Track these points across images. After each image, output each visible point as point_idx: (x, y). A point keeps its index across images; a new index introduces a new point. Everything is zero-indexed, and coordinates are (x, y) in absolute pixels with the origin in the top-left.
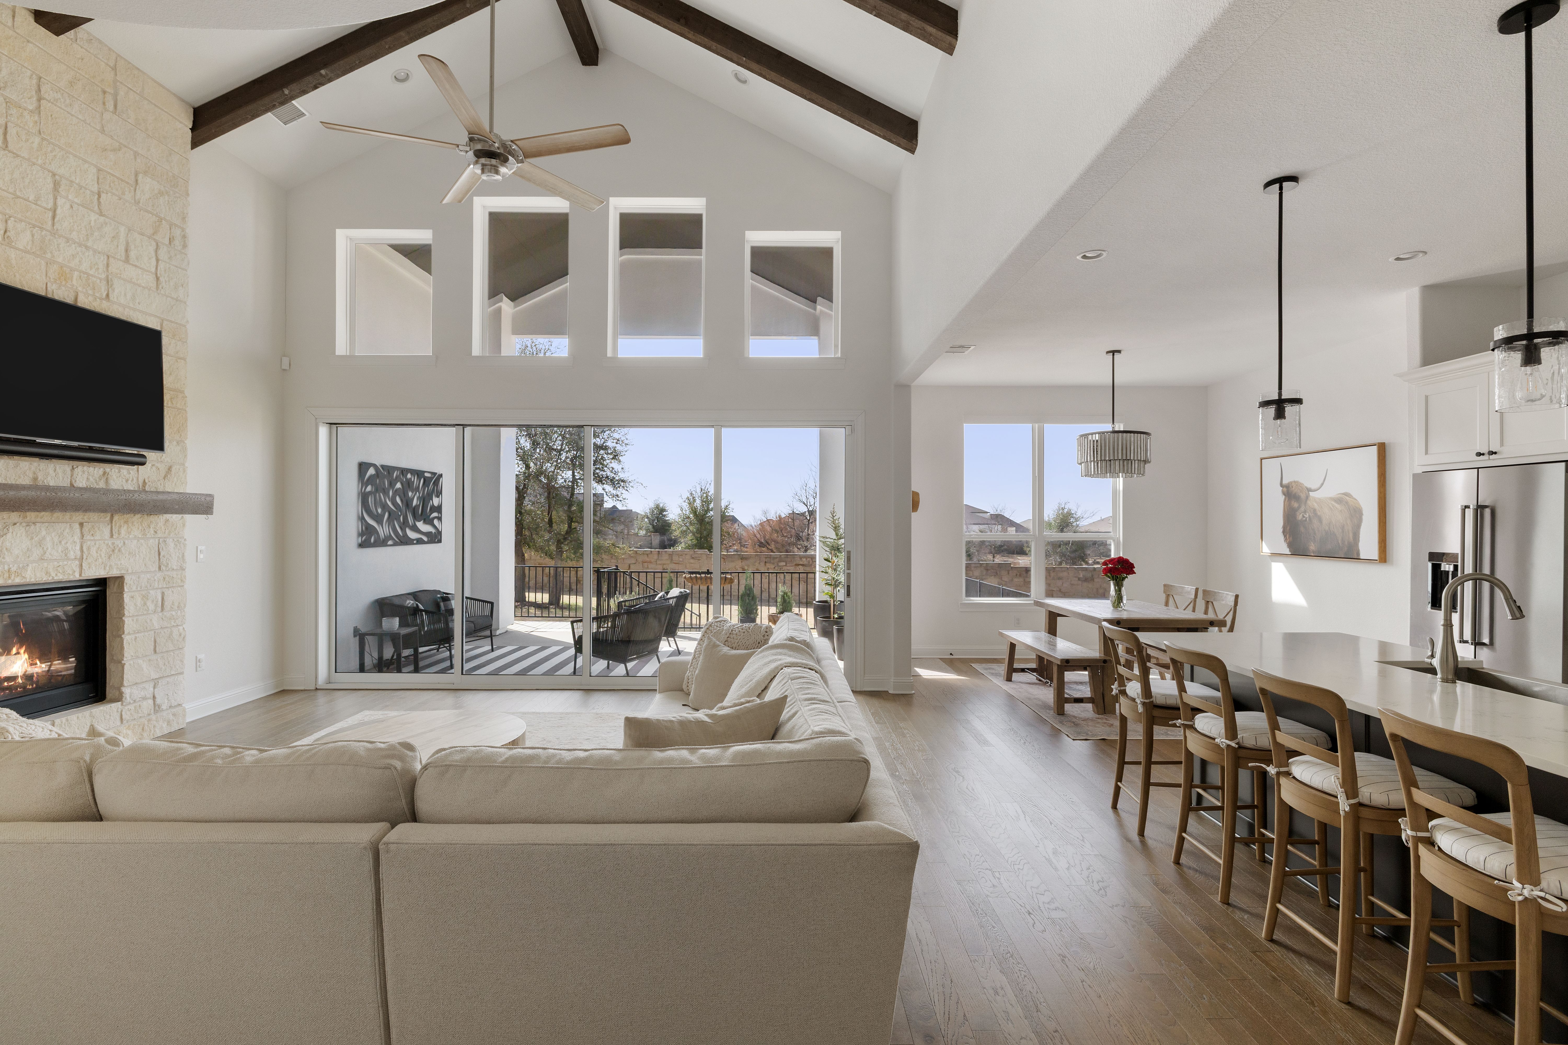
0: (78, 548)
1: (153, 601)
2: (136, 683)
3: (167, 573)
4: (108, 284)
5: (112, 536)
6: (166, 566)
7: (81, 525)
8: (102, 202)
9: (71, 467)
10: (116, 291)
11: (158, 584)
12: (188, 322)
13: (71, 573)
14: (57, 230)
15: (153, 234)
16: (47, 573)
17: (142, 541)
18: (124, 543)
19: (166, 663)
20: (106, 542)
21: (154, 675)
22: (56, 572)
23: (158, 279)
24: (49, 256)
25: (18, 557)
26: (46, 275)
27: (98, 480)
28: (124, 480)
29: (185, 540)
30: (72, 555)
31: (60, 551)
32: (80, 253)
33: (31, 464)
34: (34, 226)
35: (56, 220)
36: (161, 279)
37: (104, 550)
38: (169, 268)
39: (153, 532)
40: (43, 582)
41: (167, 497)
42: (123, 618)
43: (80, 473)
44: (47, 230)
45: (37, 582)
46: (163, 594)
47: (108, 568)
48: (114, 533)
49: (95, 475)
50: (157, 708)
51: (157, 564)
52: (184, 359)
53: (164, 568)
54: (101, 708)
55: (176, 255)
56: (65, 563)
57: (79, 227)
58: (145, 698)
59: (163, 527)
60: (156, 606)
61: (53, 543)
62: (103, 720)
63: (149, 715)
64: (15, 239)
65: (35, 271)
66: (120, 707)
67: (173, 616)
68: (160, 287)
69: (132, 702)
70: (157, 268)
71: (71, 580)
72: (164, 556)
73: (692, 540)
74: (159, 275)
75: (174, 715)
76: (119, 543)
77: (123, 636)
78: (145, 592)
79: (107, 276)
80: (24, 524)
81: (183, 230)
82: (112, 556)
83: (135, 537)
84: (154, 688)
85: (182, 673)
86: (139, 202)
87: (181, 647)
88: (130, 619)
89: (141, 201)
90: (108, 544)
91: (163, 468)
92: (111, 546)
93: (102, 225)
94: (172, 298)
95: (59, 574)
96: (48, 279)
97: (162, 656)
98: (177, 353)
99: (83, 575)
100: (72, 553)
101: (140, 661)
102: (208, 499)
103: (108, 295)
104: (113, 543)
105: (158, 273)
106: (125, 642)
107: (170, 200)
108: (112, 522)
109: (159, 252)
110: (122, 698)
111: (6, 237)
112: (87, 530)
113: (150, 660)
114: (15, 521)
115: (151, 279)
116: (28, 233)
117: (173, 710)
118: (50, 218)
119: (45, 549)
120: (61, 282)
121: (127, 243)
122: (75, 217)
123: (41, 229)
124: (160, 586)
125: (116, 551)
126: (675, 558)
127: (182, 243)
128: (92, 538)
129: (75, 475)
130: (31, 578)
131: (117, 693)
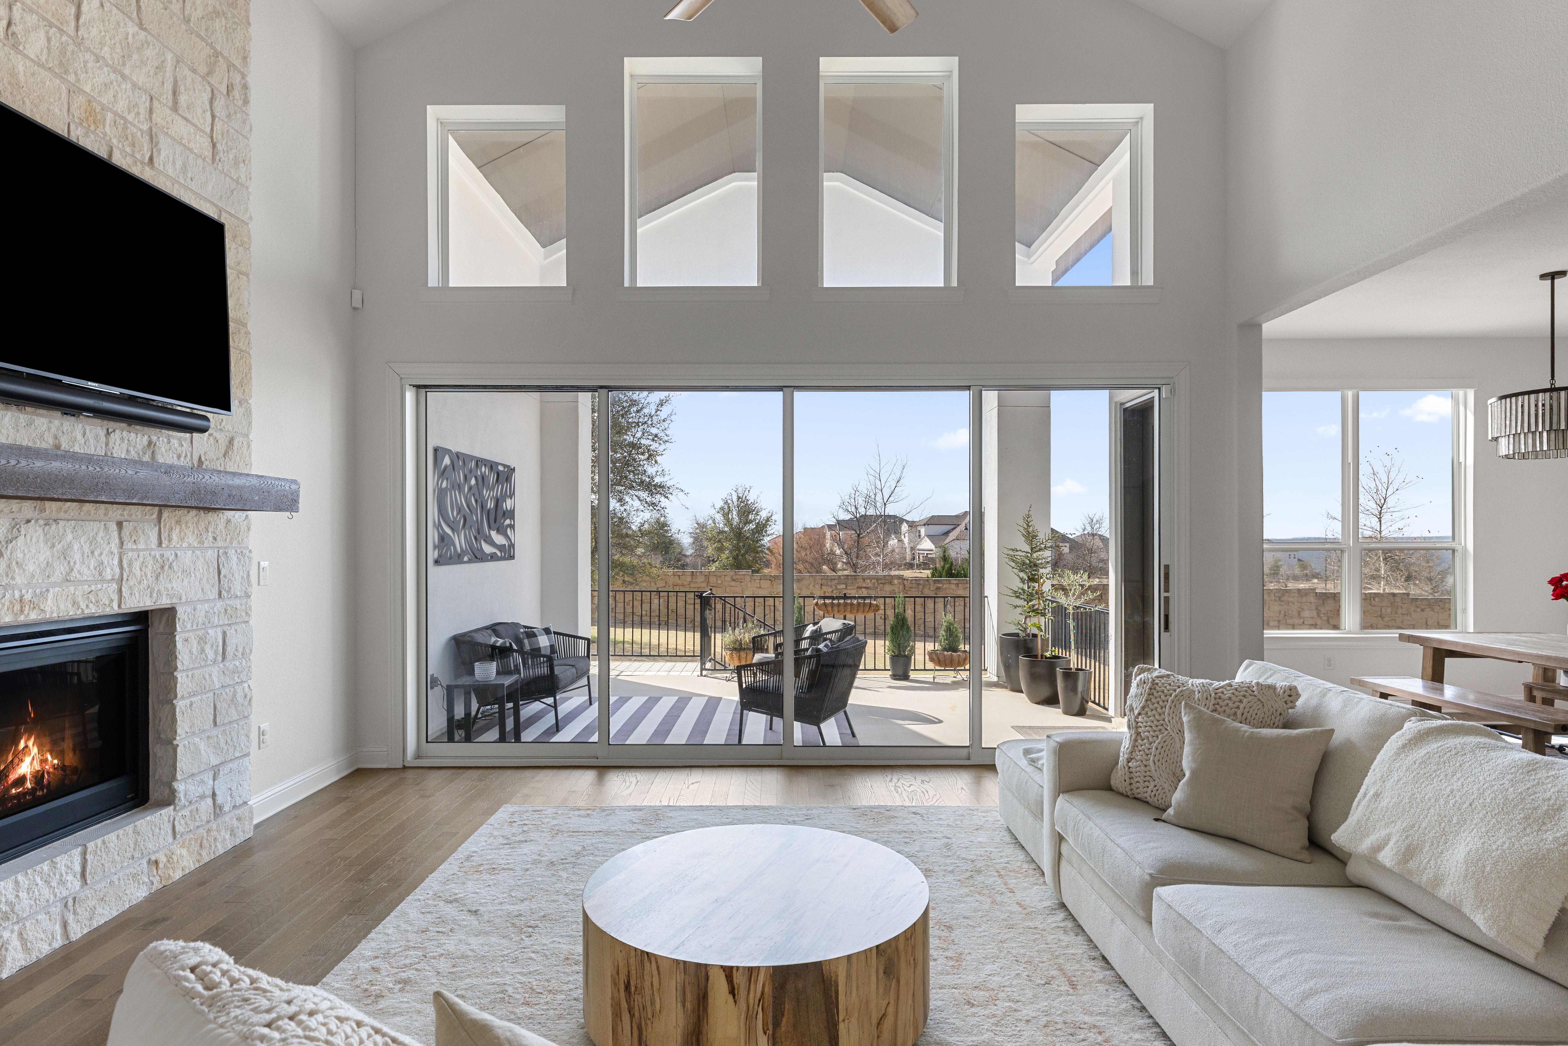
0: (116, 562)
1: (212, 646)
2: (193, 775)
3: (228, 602)
4: (152, 143)
5: (160, 544)
6: (229, 592)
7: (120, 524)
8: (143, 8)
9: (105, 431)
10: (163, 154)
11: (219, 619)
12: (251, 218)
13: (107, 603)
14: (83, 39)
15: (208, 74)
16: (75, 603)
17: (198, 552)
18: (176, 555)
19: (229, 740)
20: (153, 553)
21: (214, 761)
22: (86, 602)
23: (214, 146)
24: (72, 78)
25: (33, 576)
26: (69, 110)
27: (141, 453)
28: (175, 456)
29: (250, 551)
30: (108, 574)
31: (92, 567)
32: (115, 83)
33: (50, 422)
34: (51, 25)
35: (81, 21)
36: (218, 145)
37: (150, 566)
38: (228, 131)
39: (211, 539)
40: (67, 618)
41: (244, 481)
42: (175, 674)
43: (118, 442)
44: (69, 36)
45: (60, 619)
46: (224, 634)
47: (155, 595)
48: (163, 539)
49: (138, 446)
50: (218, 811)
51: (217, 587)
52: (247, 275)
53: (226, 595)
54: (148, 818)
55: (235, 113)
56: (99, 586)
57: (113, 42)
58: (202, 797)
59: (224, 530)
60: (216, 653)
61: (83, 554)
62: (151, 836)
63: (208, 822)
64: (24, 39)
65: (52, 100)
66: (172, 814)
67: (237, 667)
68: (218, 158)
69: (187, 804)
70: (212, 129)
71: (106, 613)
72: (225, 576)
73: (728, 558)
74: (215, 140)
75: (239, 819)
76: (169, 555)
77: (175, 702)
78: (203, 631)
79: (151, 129)
80: (41, 522)
81: (244, 76)
82: (161, 576)
83: (190, 547)
84: (214, 780)
85: (248, 755)
86: (189, 20)
87: (246, 714)
88: (184, 674)
89: (192, 19)
90: (155, 557)
91: (222, 439)
92: (159, 559)
93: (143, 45)
94: (231, 178)
95: (91, 605)
96: (71, 117)
97: (224, 731)
98: (239, 264)
99: (123, 606)
100: (108, 570)
101: (197, 740)
102: (293, 487)
103: (151, 159)
104: (162, 556)
105: (214, 136)
106: (177, 710)
107: (228, 26)
108: (160, 522)
109: (215, 104)
110: (174, 800)
111: (10, 34)
112: (128, 534)
113: (208, 737)
114: (29, 517)
115: (206, 142)
116: (42, 35)
117: (238, 812)
118: (72, 17)
119: (72, 564)
120: (90, 126)
121: (176, 82)
122: (107, 23)
123: (61, 31)
124: (221, 623)
125: (166, 568)
126: (713, 580)
127: (243, 96)
128: (135, 547)
129: (111, 444)
130: (52, 612)
131: (167, 791)
